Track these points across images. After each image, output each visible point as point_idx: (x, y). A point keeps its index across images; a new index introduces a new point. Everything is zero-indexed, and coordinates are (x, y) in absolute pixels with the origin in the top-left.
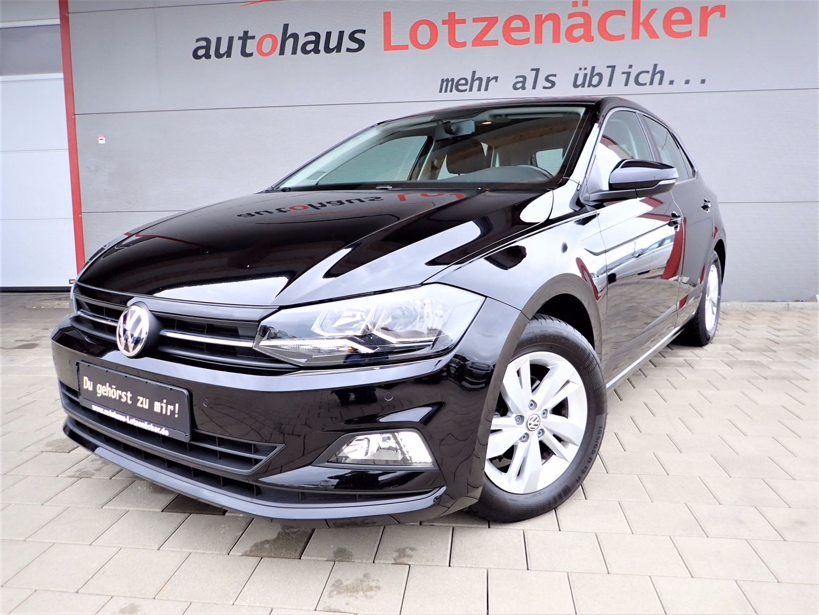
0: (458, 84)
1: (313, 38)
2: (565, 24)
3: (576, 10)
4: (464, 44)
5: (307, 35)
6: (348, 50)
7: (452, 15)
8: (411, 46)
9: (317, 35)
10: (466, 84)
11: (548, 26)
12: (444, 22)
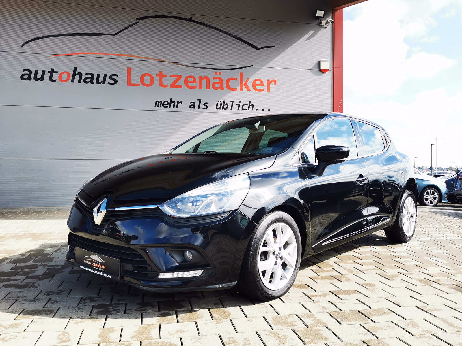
0: (164, 104)
1: (90, 76)
2: (212, 82)
3: (216, 76)
4: (166, 86)
5: (87, 74)
6: (109, 83)
7: (161, 73)
8: (141, 84)
9: (93, 75)
10: (168, 104)
11: (204, 82)
12: (157, 75)
